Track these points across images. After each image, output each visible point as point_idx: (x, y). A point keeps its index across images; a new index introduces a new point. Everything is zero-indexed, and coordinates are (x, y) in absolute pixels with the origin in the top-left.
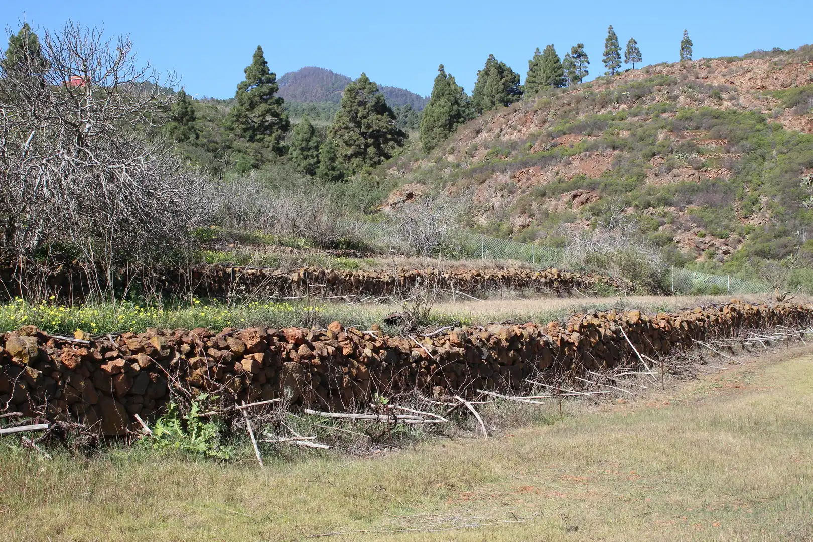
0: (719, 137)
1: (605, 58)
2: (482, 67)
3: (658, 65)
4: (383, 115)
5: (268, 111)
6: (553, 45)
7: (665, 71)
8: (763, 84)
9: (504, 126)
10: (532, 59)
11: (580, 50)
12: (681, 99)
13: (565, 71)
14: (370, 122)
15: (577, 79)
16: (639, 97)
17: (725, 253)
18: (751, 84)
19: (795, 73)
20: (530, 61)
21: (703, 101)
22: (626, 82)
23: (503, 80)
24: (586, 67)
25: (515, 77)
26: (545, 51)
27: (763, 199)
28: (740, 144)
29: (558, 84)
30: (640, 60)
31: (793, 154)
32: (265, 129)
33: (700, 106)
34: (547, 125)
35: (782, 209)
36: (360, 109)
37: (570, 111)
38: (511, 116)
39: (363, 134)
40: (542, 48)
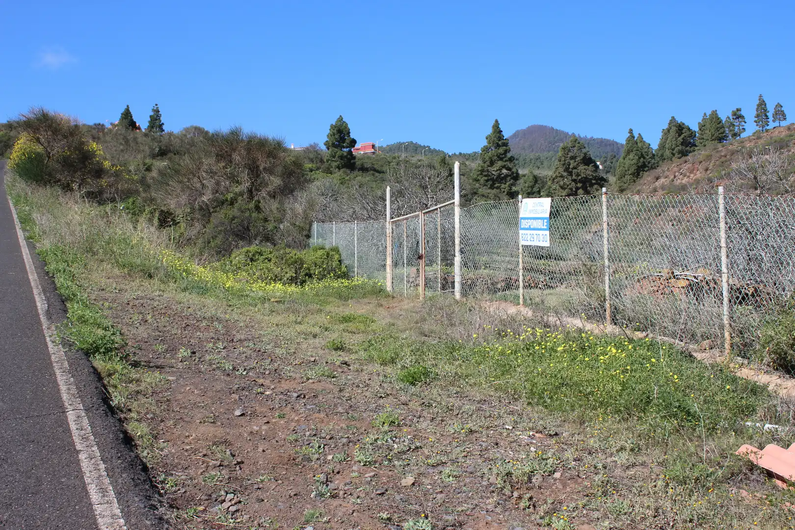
1: (756, 119)
2: (666, 126)
5: (504, 167)
6: (716, 111)
9: (677, 174)
10: (700, 121)
11: (738, 113)
13: (727, 129)
14: (579, 171)
15: (735, 135)
16: (778, 150)
20: (699, 123)
22: (771, 138)
23: (682, 136)
24: (743, 126)
25: (692, 133)
26: (710, 115)
29: (721, 139)
30: (785, 119)
32: (501, 179)
34: (709, 172)
36: (572, 162)
37: (726, 161)
38: (682, 166)
39: (574, 181)
40: (709, 113)
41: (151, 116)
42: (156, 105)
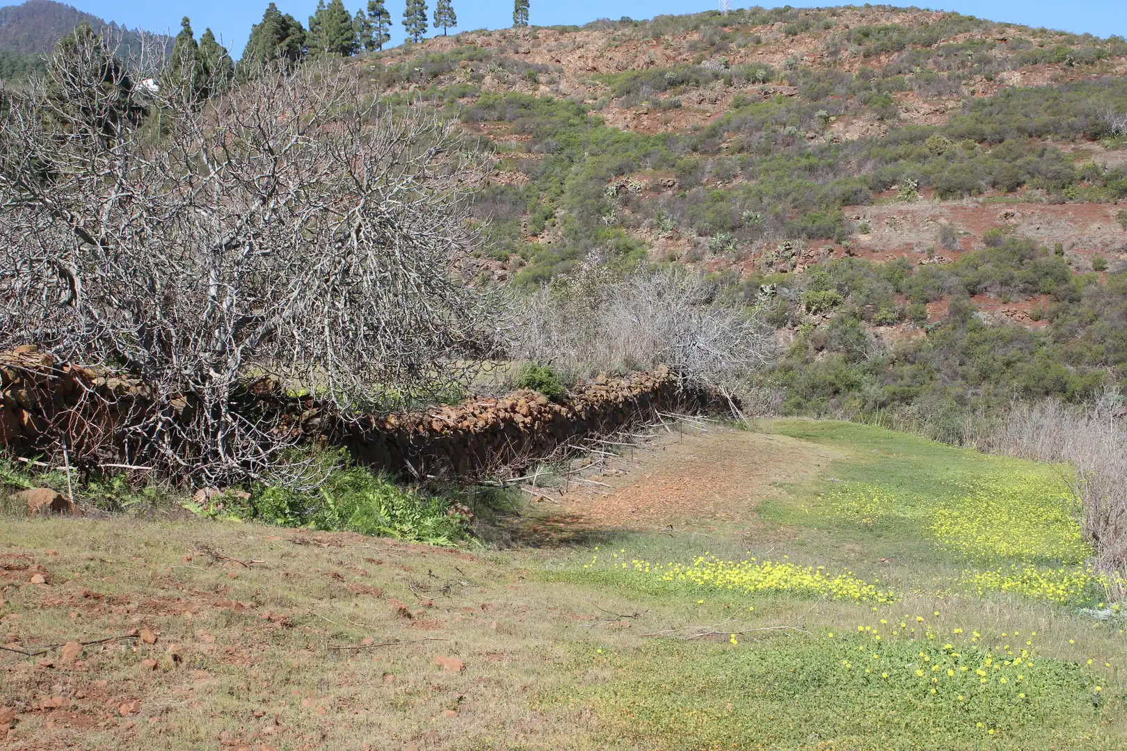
0: (523, 131)
1: (406, 18)
2: (259, 20)
3: (472, 33)
7: (479, 41)
8: (595, 65)
10: (313, 15)
11: (379, 6)
12: (488, 79)
13: (358, 33)
15: (371, 44)
16: (436, 76)
17: (502, 278)
18: (581, 63)
19: (634, 51)
20: (311, 18)
21: (514, 83)
22: (427, 53)
23: (288, 40)
24: (387, 30)
26: (329, 5)
27: (561, 212)
28: (545, 141)
29: (346, 51)
31: (604, 157)
33: (511, 90)
35: (577, 224)
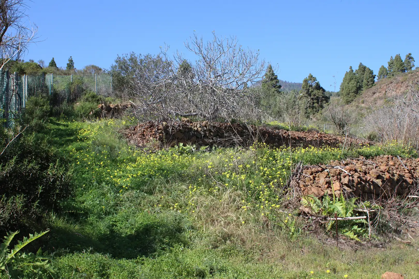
4: (320, 90)
6: (399, 54)
10: (389, 61)
13: (406, 65)
14: (315, 93)
25: (371, 71)
26: (396, 57)
29: (403, 71)
38: (389, 85)
39: (312, 99)
40: (394, 56)
41: (67, 64)
42: (71, 57)
